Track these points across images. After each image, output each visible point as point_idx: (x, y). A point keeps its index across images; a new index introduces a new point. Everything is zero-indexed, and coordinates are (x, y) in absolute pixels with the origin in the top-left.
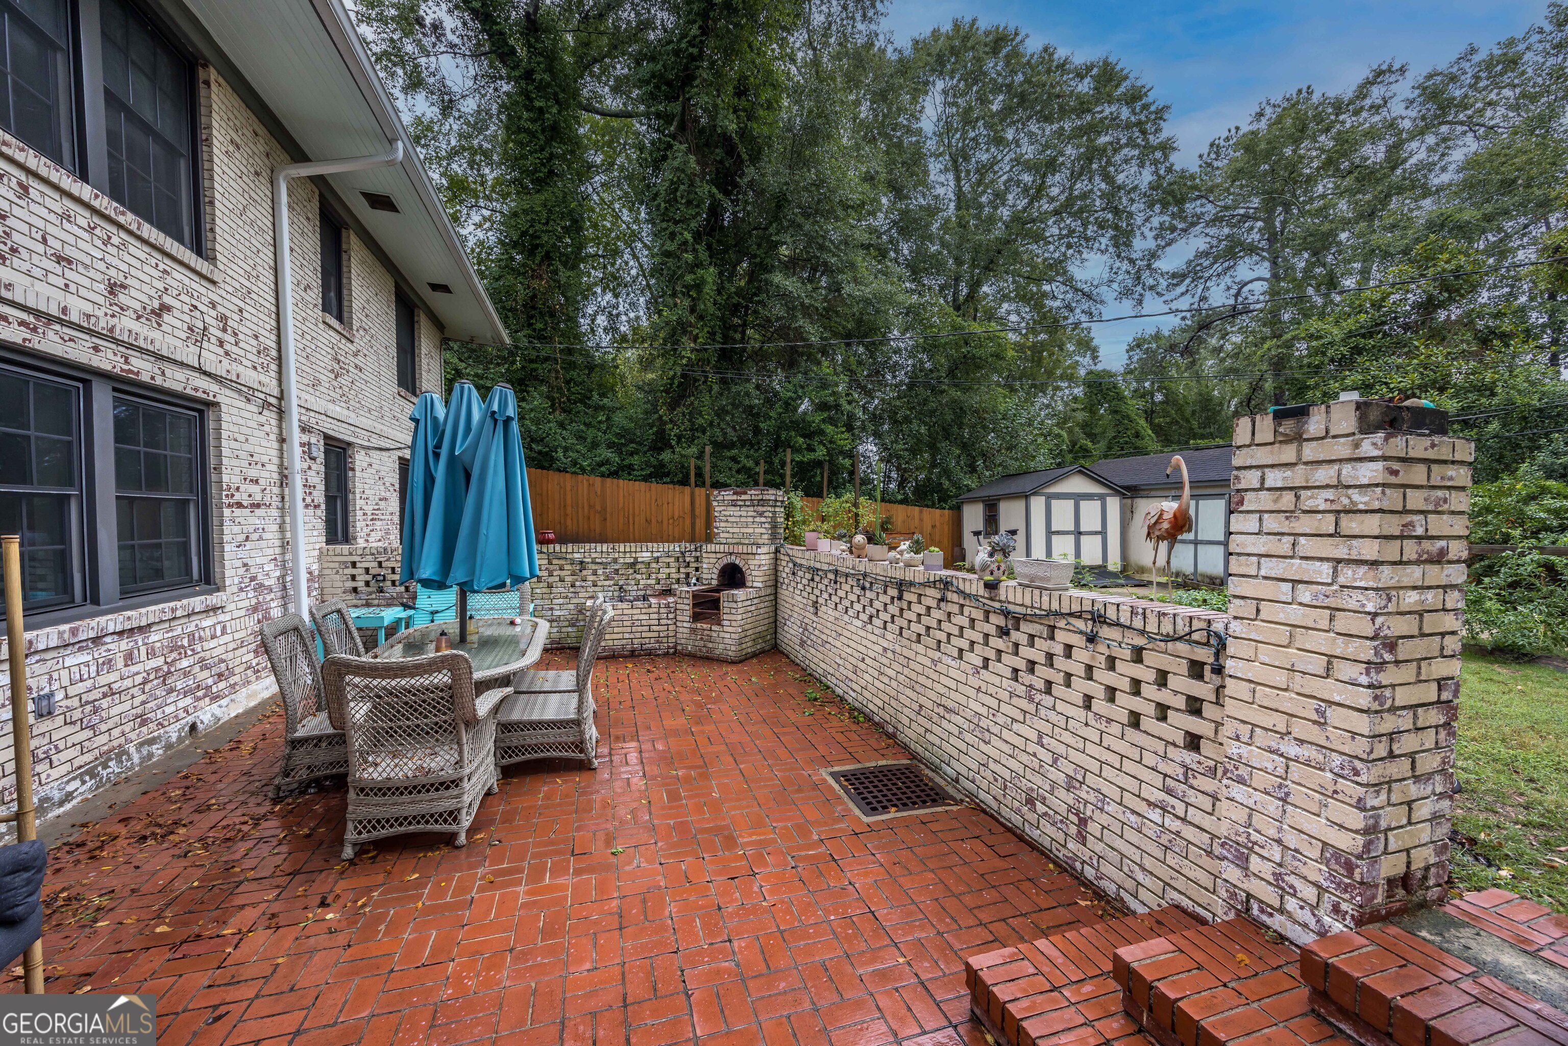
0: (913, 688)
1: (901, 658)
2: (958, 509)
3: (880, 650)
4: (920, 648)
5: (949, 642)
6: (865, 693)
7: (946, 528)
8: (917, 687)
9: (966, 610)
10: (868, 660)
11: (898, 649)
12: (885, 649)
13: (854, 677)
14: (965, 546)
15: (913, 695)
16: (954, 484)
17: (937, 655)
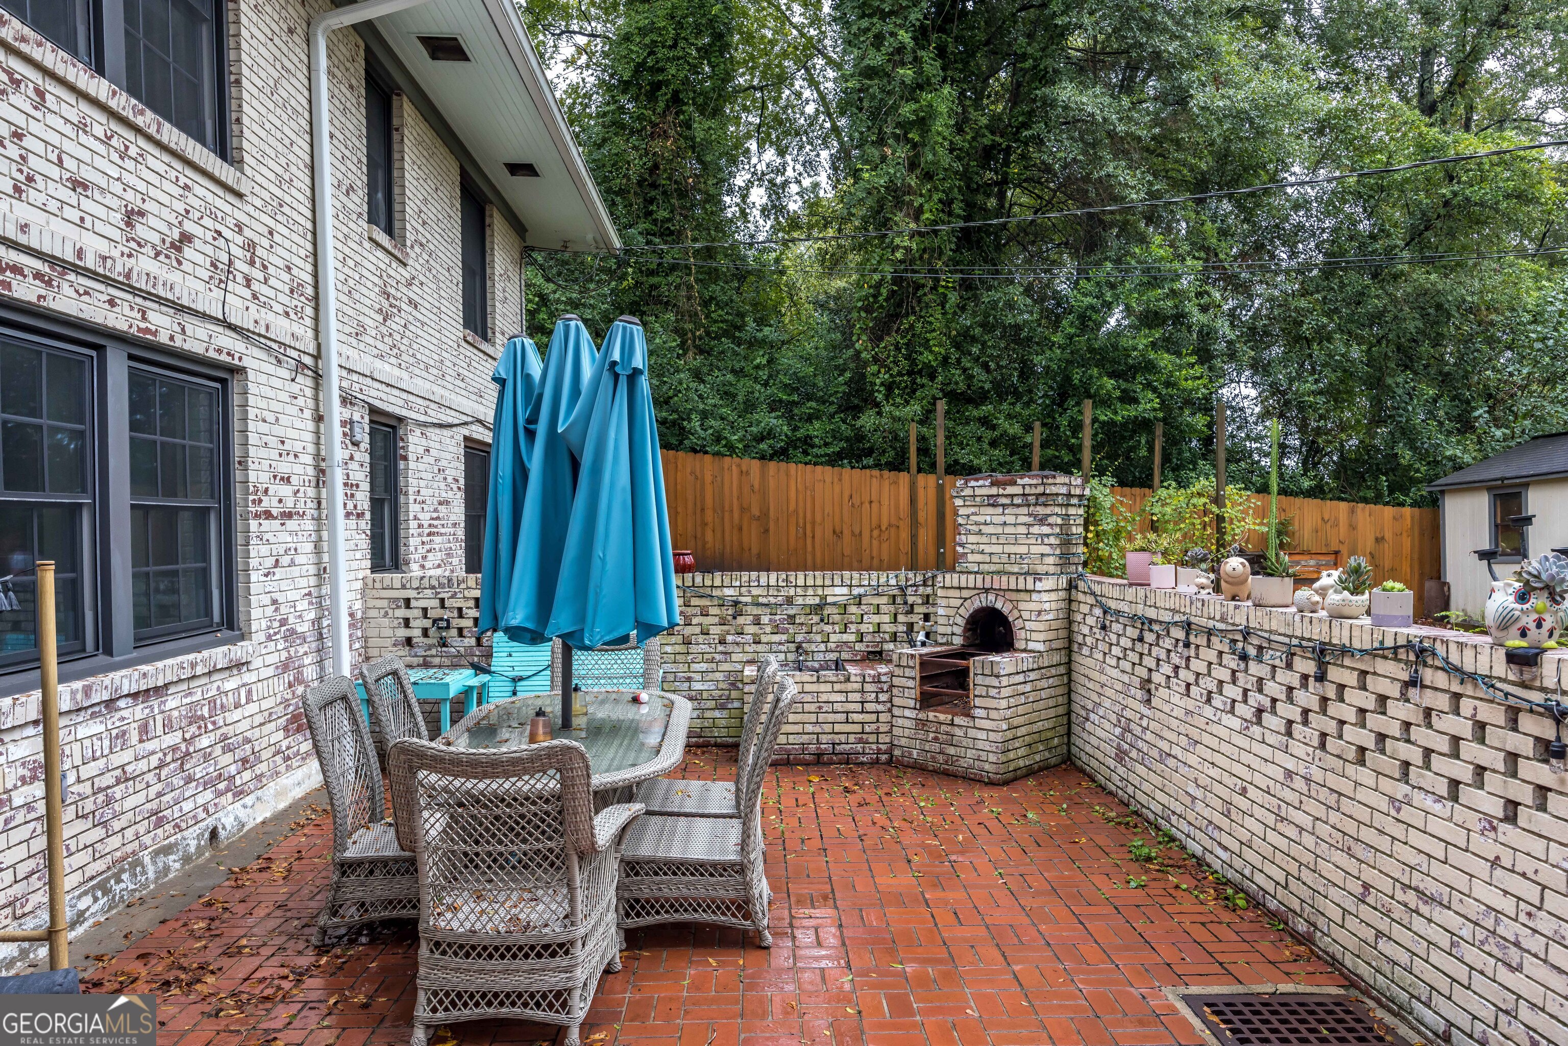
0: (1349, 852)
1: (1323, 794)
2: (1433, 503)
3: (1280, 775)
4: (1365, 775)
5: (1427, 765)
6: (1248, 854)
7: (1407, 543)
8: (1358, 850)
9: (1466, 706)
10: (1252, 792)
11: (1317, 774)
12: (1289, 774)
13: (1224, 823)
14: (1450, 578)
15: (1351, 865)
16: (1423, 456)
17: (1401, 790)
